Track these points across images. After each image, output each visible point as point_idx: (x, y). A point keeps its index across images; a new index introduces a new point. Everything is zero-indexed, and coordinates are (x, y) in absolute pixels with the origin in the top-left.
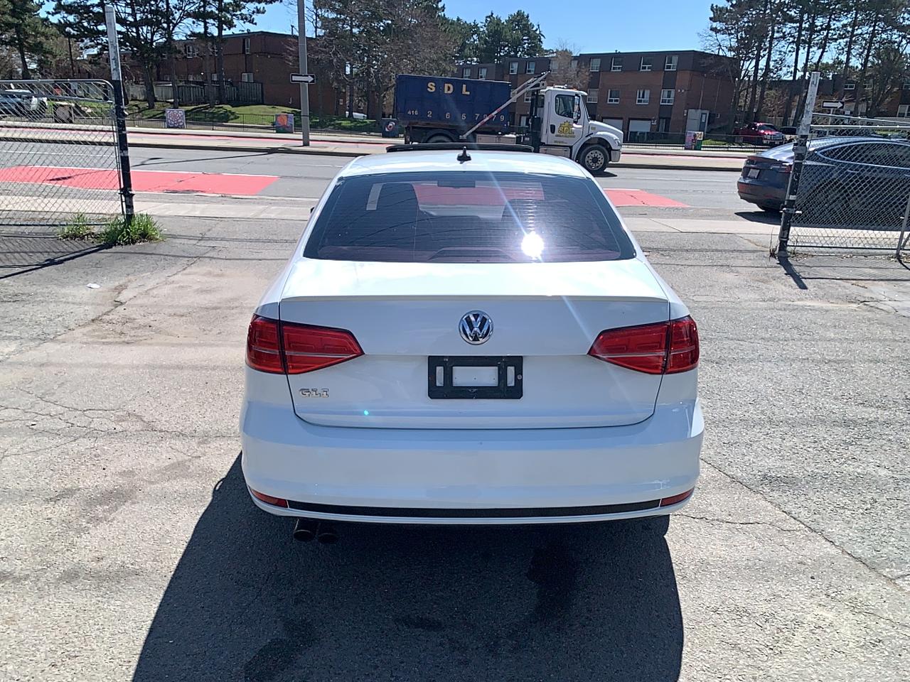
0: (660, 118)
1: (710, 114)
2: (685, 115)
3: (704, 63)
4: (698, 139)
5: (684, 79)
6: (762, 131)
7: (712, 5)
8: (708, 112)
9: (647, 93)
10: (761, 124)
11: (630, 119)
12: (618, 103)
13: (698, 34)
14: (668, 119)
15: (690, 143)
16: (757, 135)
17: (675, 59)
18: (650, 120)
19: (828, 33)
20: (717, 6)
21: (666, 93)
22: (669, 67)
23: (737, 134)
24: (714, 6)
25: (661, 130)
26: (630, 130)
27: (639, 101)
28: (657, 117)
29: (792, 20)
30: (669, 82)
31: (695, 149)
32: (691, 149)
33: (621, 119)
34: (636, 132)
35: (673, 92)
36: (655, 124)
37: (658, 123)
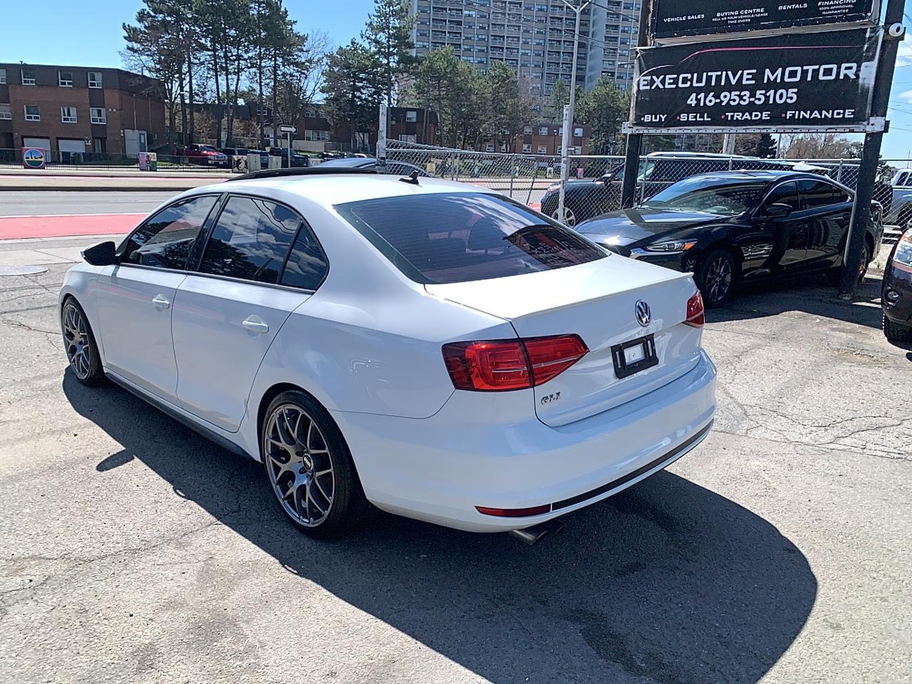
0: (93, 138)
1: (147, 135)
2: (122, 135)
3: (131, 83)
4: (152, 160)
5: (112, 97)
6: (205, 152)
7: (124, 24)
8: (145, 133)
9: (73, 111)
10: (203, 145)
11: (58, 139)
12: (39, 120)
13: (120, 52)
14: (103, 140)
15: (145, 164)
16: (201, 155)
17: (99, 76)
18: (83, 140)
19: (239, 63)
20: (129, 26)
21: (96, 113)
22: (94, 85)
23: (180, 154)
24: (126, 25)
25: (98, 149)
26: (60, 150)
27: (65, 119)
28: (91, 137)
29: (204, 48)
30: (97, 99)
31: (151, 170)
32: (147, 170)
33: (48, 138)
34: (69, 153)
35: (103, 110)
36: (90, 144)
37: (93, 143)
